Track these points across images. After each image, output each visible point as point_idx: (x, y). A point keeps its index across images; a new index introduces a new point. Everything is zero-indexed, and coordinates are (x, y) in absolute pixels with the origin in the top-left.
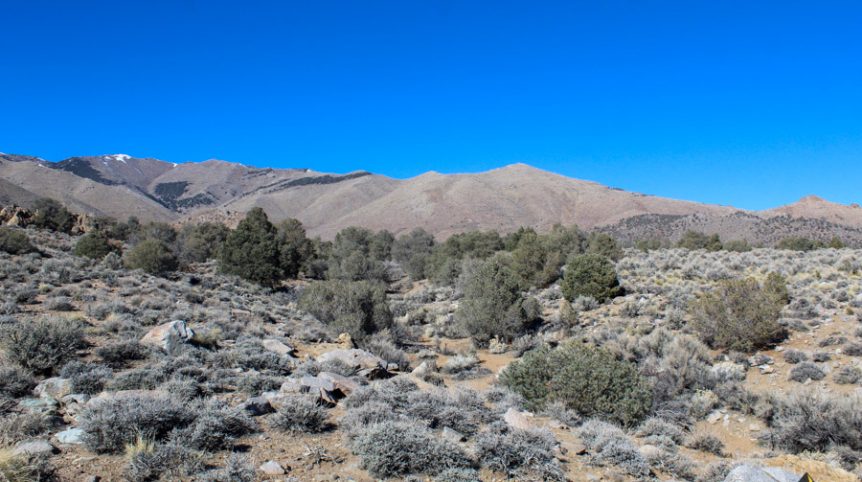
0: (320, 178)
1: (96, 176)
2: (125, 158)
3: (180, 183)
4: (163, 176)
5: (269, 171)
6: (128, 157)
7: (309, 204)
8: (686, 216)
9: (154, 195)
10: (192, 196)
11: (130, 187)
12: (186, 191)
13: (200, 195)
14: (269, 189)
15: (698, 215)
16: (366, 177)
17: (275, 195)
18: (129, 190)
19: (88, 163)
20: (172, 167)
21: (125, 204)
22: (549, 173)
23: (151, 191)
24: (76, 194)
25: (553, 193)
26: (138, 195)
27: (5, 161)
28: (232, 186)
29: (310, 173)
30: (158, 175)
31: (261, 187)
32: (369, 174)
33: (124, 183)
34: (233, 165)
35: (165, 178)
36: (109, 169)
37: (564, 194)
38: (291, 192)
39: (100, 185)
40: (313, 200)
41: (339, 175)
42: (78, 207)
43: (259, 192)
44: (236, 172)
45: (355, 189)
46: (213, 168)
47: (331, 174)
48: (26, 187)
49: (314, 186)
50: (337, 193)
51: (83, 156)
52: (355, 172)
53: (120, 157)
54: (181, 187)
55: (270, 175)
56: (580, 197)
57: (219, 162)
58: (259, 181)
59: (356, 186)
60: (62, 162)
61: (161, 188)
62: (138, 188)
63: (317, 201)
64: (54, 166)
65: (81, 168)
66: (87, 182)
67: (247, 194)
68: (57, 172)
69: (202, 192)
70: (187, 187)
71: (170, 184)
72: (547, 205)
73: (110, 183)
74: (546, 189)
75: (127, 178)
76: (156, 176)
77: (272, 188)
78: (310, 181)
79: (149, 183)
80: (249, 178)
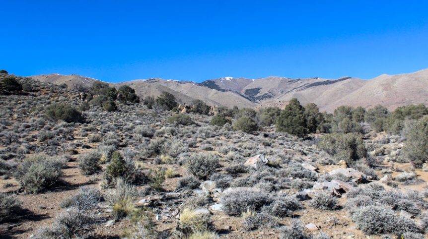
0: (325, 82)
1: (218, 88)
2: (230, 79)
3: (256, 89)
4: (248, 86)
5: (298, 80)
6: (232, 78)
7: (320, 95)
9: (244, 95)
10: (262, 95)
11: (233, 92)
12: (259, 92)
13: (266, 94)
14: (299, 89)
16: (348, 80)
17: (302, 92)
18: (233, 94)
19: (214, 82)
20: (252, 81)
21: (231, 100)
23: (243, 93)
24: (209, 97)
26: (236, 96)
27: (179, 84)
28: (281, 89)
29: (319, 80)
30: (246, 85)
31: (295, 88)
32: (350, 78)
33: (230, 90)
34: (281, 78)
35: (249, 87)
36: (223, 84)
38: (310, 90)
39: (220, 92)
40: (322, 93)
41: (334, 80)
42: (210, 102)
44: (283, 82)
45: (343, 86)
46: (271, 80)
47: (330, 80)
48: (188, 95)
49: (322, 86)
50: (333, 89)
51: (212, 79)
52: (342, 78)
53: (228, 78)
54: (257, 90)
55: (299, 82)
57: (274, 77)
58: (294, 85)
59: (343, 84)
60: (203, 83)
61: (247, 92)
62: (237, 92)
63: (323, 94)
64: (199, 84)
65: (211, 85)
66: (214, 91)
67: (288, 92)
68: (201, 87)
69: (267, 92)
70: (259, 91)
71: (252, 89)
73: (224, 91)
75: (231, 88)
76: (245, 86)
77: (300, 88)
78: (319, 84)
79: (242, 90)
80: (289, 84)
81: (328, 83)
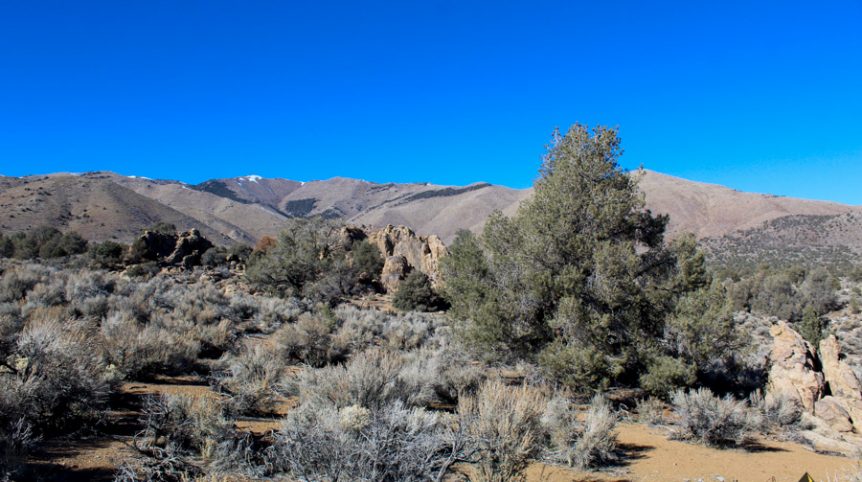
0: (442, 191)
1: (231, 195)
2: (257, 179)
3: (309, 200)
4: (292, 194)
5: (391, 186)
6: (260, 178)
7: (434, 216)
8: (838, 216)
9: (285, 212)
10: (321, 212)
11: (263, 205)
12: (315, 207)
13: (328, 211)
14: (394, 203)
15: (852, 214)
16: (487, 188)
17: (400, 208)
18: (262, 208)
19: (224, 185)
20: (299, 186)
21: (264, 224)
22: (673, 177)
23: (282, 208)
24: (217, 212)
25: (682, 197)
26: (273, 213)
27: (153, 185)
28: (357, 201)
29: (430, 187)
30: (289, 193)
31: (386, 201)
32: (490, 185)
33: (258, 202)
34: (357, 181)
35: (294, 196)
36: (244, 190)
37: (693, 198)
38: (416, 205)
39: (238, 205)
40: (438, 212)
41: (460, 187)
42: (220, 225)
43: (384, 205)
44: (360, 188)
45: (478, 200)
46: (338, 185)
47: (452, 186)
48: (174, 208)
49: (437, 199)
50: (460, 205)
51: (221, 177)
52: (476, 184)
53: (252, 178)
54: (310, 203)
55: (392, 190)
56: (711, 200)
57: (343, 179)
58: (382, 196)
59: (478, 197)
60: (201, 184)
61: (291, 206)
62: (271, 206)
63: (442, 213)
64: (194, 187)
65: (218, 188)
66: (226, 201)
67: (373, 208)
68: (198, 193)
69: (329, 207)
70: (315, 204)
71: (300, 201)
72: (679, 209)
73: (245, 202)
74: (674, 194)
75: (260, 197)
76: (286, 194)
77: (397, 202)
78: (433, 194)
79: (280, 201)
80: (373, 193)
81: (449, 193)
